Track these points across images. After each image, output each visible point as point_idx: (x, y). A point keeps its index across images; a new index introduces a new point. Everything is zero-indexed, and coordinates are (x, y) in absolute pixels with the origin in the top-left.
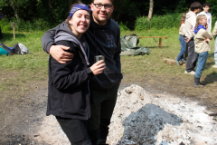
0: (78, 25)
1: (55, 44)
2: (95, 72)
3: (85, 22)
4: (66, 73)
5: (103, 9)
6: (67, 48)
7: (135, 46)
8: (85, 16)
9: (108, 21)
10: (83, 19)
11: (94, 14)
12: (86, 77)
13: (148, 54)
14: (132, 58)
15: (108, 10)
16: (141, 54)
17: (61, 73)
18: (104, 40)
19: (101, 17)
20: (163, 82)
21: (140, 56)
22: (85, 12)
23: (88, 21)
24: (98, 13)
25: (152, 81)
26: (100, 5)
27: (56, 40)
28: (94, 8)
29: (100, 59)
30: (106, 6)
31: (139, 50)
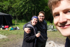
0: (34, 22)
2: (37, 36)
4: (28, 36)
5: (42, 17)
6: (29, 29)
7: (52, 28)
9: (43, 21)
11: (39, 19)
12: (34, 38)
13: (57, 31)
14: (51, 32)
15: (43, 18)
17: (27, 36)
19: (41, 20)
20: (61, 40)
21: (54, 32)
22: (36, 19)
23: (37, 21)
24: (40, 18)
25: (58, 40)
26: (41, 16)
28: (39, 17)
29: (39, 32)
31: (54, 30)
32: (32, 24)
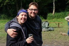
0: (21, 19)
1: (9, 28)
2: (28, 42)
3: (25, 18)
4: (14, 42)
5: (33, 11)
6: (15, 30)
7: (47, 27)
8: (25, 15)
9: (36, 17)
10: (24, 17)
11: (29, 14)
12: (24, 44)
13: (53, 30)
15: (36, 12)
16: (50, 30)
17: (12, 42)
18: (34, 26)
19: (32, 15)
20: (61, 44)
21: (50, 32)
22: (25, 14)
23: (26, 17)
24: (31, 13)
26: (32, 9)
27: (11, 26)
28: (29, 11)
29: (31, 36)
30: (35, 10)
31: (49, 29)
32: (19, 22)
